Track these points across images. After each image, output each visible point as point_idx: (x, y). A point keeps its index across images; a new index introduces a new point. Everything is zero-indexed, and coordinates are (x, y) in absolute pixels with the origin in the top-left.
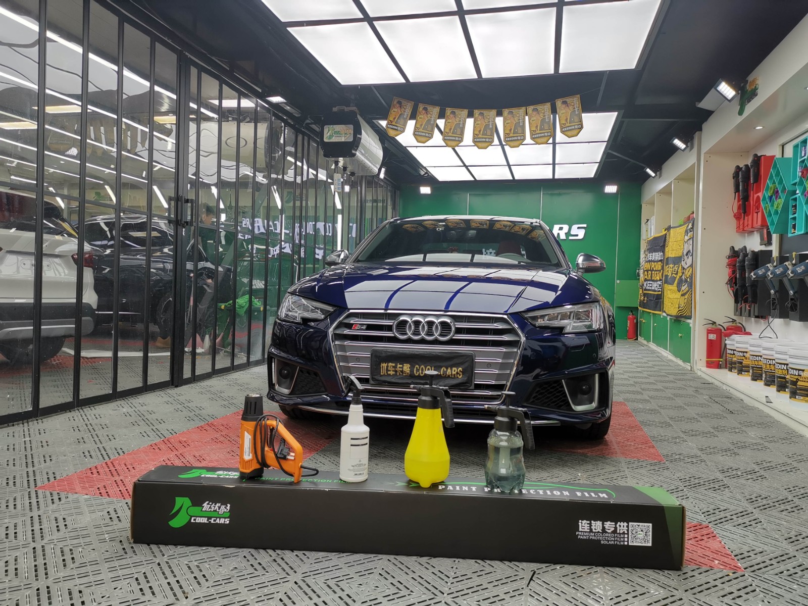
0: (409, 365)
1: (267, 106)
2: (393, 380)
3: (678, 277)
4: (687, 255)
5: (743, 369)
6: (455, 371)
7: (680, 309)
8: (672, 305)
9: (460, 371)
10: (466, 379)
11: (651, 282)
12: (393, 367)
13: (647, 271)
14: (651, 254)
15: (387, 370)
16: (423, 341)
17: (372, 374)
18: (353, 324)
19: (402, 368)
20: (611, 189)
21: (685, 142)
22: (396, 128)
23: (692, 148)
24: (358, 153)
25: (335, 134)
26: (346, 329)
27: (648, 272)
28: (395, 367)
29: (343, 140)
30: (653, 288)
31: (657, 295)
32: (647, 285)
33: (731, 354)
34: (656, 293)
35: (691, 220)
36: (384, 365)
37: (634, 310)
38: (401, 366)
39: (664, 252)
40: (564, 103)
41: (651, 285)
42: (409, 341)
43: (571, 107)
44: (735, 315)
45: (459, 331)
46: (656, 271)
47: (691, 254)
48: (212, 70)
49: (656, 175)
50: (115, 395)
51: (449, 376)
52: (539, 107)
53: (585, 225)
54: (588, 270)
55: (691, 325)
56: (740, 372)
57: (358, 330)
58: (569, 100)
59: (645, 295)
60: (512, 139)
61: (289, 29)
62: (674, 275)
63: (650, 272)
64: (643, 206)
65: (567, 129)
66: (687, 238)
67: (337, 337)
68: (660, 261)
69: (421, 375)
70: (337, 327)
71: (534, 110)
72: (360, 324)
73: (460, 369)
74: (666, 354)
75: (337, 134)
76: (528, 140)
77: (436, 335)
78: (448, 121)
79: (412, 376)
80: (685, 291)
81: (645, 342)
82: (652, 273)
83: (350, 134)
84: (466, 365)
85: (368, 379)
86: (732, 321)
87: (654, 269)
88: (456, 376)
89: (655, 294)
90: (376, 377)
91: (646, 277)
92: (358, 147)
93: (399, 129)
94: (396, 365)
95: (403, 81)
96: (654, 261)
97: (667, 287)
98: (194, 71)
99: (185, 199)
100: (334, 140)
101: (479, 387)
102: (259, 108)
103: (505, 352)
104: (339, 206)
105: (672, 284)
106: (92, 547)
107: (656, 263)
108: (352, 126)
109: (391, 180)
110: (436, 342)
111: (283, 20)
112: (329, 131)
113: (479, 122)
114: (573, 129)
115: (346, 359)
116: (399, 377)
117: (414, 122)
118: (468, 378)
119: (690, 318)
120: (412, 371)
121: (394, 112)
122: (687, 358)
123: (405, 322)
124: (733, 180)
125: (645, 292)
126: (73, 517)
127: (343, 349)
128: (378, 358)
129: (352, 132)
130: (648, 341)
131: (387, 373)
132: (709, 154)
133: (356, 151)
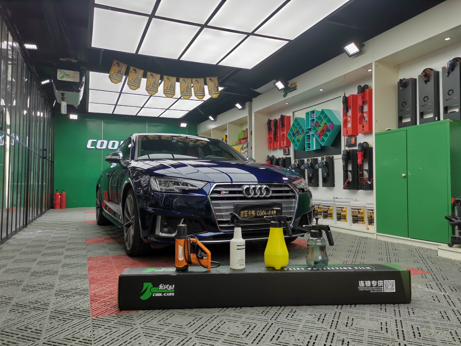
0: (254, 211)
16: (259, 198)
18: (220, 191)
19: (251, 213)
20: (184, 125)
21: (242, 106)
23: (246, 108)
26: (218, 194)
28: (248, 213)
29: (72, 81)
36: (242, 212)
40: (210, 79)
42: (253, 198)
45: (273, 192)
49: (214, 120)
58: (213, 78)
61: (95, 9)
66: (243, 151)
67: (214, 198)
69: (260, 216)
70: (213, 193)
71: (195, 81)
72: (225, 191)
75: (67, 76)
77: (265, 194)
78: (149, 80)
79: (256, 217)
100: (65, 79)
108: (78, 73)
110: (265, 198)
112: (61, 73)
115: (220, 210)
116: (249, 218)
120: (256, 214)
121: (114, 69)
123: (249, 188)
127: (217, 205)
128: (239, 209)
129: (79, 76)
131: (244, 216)
132: (256, 113)
133: (81, 88)
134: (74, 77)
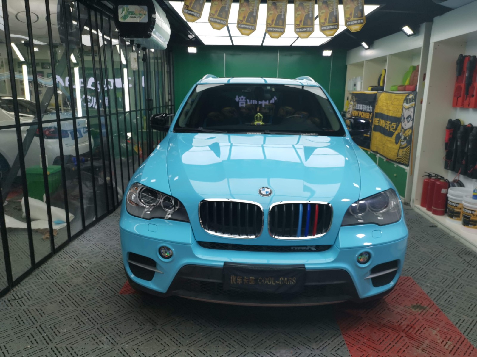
3: (396, 133)
4: (406, 118)
7: (399, 157)
8: (390, 152)
14: (359, 105)
20: (327, 53)
23: (419, 35)
24: (153, 35)
29: (139, 21)
39: (373, 107)
43: (356, 3)
44: (445, 168)
47: (411, 119)
49: (369, 48)
55: (407, 171)
62: (391, 130)
65: (351, 23)
66: (406, 105)
68: (370, 113)
71: (324, 2)
75: (131, 15)
78: (242, 9)
80: (404, 146)
83: (145, 15)
92: (153, 28)
93: (195, 14)
96: (361, 111)
100: (129, 20)
105: (391, 136)
107: (364, 113)
108: (146, 7)
114: (356, 24)
124: (456, 66)
129: (147, 13)
132: (437, 44)
133: (151, 32)
134: (140, 15)
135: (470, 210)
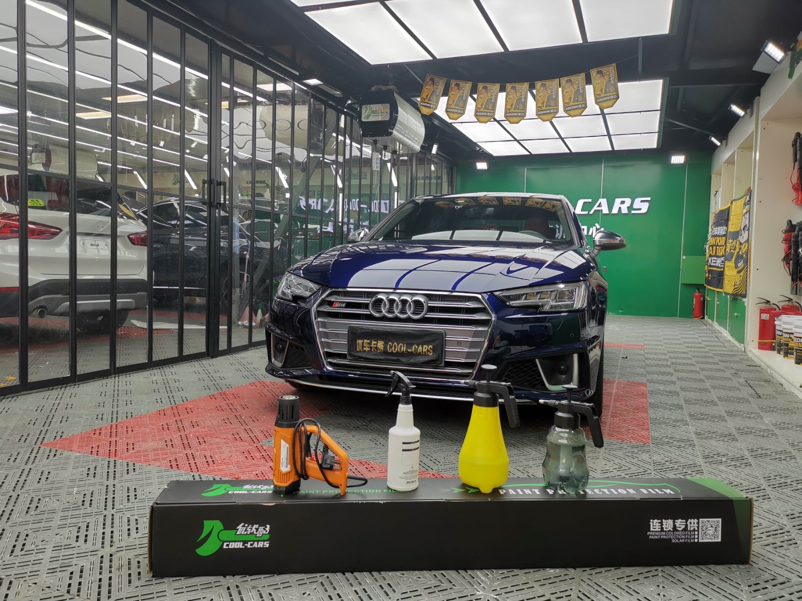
0: (383, 342)
1: (305, 88)
2: (368, 356)
3: (736, 254)
4: (744, 229)
5: (789, 351)
6: (425, 348)
7: (736, 287)
8: (729, 283)
9: (430, 348)
10: (436, 356)
11: (715, 258)
12: (368, 343)
13: (712, 246)
14: (717, 228)
15: (363, 347)
16: (396, 319)
17: (349, 351)
18: (333, 302)
19: (377, 344)
20: (678, 159)
21: (743, 108)
22: (429, 105)
23: (752, 114)
24: (394, 132)
25: (374, 113)
26: (328, 306)
27: (712, 248)
28: (370, 344)
29: (380, 120)
30: (717, 265)
31: (720, 271)
32: (711, 261)
33: (779, 335)
34: (719, 270)
35: (750, 192)
36: (360, 341)
37: (699, 287)
38: (376, 343)
39: (727, 226)
40: (600, 72)
41: (715, 261)
42: (384, 319)
43: (606, 77)
44: (791, 294)
45: (432, 309)
46: (720, 246)
47: (747, 228)
48: (245, 56)
49: (721, 144)
50: (151, 364)
51: (420, 353)
52: (573, 78)
53: (649, 199)
54: (604, 247)
55: (746, 304)
56: (786, 354)
57: (338, 307)
58: (604, 69)
59: (710, 271)
60: (545, 112)
61: (306, 13)
62: (732, 251)
63: (714, 247)
64: (713, 176)
65: (602, 100)
66: (745, 211)
67: (319, 314)
68: (724, 235)
69: (394, 352)
70: (320, 305)
71: (567, 81)
72: (340, 302)
73: (431, 346)
74: (726, 334)
76: (561, 112)
77: (409, 313)
78: (480, 96)
79: (385, 352)
80: (741, 268)
81: (710, 321)
82: (716, 249)
83: (386, 112)
84: (437, 342)
85: (346, 354)
86: (788, 301)
87: (719, 244)
88: (427, 353)
89: (717, 271)
90: (352, 353)
91: (711, 253)
92: (394, 125)
93: (431, 106)
94: (371, 342)
95: (430, 58)
96: (719, 236)
97: (727, 263)
98: (225, 59)
99: (217, 181)
100: (371, 119)
101: (449, 364)
102: (296, 91)
103: (475, 331)
104: (395, 183)
105: (730, 260)
106: (57, 498)
107: (720, 238)
108: (388, 105)
109: (445, 156)
110: (409, 320)
111: (299, 5)
112: (366, 110)
113: (511, 97)
114: (608, 100)
115: (326, 335)
116: (374, 353)
117: (446, 98)
118: (438, 356)
119: (745, 297)
120: (385, 348)
121: (427, 89)
122: (741, 340)
123: (381, 300)
124: (792, 148)
125: (709, 268)
126: (57, 472)
127: (324, 325)
128: (354, 335)
129: (389, 111)
130: (713, 320)
131: (362, 349)
132: (763, 120)
133: (393, 129)
134: (383, 113)
135: (787, 333)
